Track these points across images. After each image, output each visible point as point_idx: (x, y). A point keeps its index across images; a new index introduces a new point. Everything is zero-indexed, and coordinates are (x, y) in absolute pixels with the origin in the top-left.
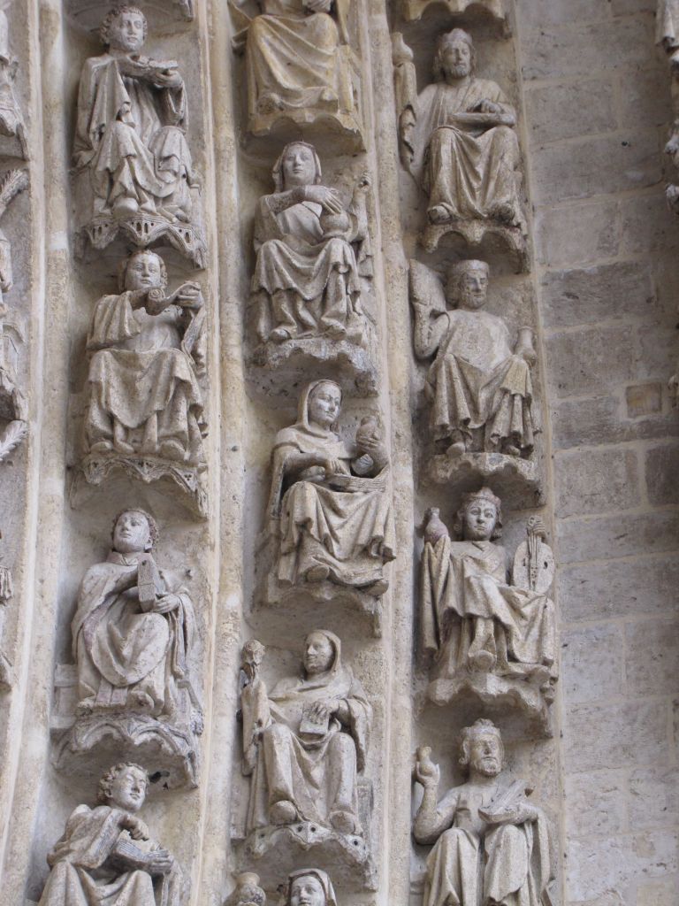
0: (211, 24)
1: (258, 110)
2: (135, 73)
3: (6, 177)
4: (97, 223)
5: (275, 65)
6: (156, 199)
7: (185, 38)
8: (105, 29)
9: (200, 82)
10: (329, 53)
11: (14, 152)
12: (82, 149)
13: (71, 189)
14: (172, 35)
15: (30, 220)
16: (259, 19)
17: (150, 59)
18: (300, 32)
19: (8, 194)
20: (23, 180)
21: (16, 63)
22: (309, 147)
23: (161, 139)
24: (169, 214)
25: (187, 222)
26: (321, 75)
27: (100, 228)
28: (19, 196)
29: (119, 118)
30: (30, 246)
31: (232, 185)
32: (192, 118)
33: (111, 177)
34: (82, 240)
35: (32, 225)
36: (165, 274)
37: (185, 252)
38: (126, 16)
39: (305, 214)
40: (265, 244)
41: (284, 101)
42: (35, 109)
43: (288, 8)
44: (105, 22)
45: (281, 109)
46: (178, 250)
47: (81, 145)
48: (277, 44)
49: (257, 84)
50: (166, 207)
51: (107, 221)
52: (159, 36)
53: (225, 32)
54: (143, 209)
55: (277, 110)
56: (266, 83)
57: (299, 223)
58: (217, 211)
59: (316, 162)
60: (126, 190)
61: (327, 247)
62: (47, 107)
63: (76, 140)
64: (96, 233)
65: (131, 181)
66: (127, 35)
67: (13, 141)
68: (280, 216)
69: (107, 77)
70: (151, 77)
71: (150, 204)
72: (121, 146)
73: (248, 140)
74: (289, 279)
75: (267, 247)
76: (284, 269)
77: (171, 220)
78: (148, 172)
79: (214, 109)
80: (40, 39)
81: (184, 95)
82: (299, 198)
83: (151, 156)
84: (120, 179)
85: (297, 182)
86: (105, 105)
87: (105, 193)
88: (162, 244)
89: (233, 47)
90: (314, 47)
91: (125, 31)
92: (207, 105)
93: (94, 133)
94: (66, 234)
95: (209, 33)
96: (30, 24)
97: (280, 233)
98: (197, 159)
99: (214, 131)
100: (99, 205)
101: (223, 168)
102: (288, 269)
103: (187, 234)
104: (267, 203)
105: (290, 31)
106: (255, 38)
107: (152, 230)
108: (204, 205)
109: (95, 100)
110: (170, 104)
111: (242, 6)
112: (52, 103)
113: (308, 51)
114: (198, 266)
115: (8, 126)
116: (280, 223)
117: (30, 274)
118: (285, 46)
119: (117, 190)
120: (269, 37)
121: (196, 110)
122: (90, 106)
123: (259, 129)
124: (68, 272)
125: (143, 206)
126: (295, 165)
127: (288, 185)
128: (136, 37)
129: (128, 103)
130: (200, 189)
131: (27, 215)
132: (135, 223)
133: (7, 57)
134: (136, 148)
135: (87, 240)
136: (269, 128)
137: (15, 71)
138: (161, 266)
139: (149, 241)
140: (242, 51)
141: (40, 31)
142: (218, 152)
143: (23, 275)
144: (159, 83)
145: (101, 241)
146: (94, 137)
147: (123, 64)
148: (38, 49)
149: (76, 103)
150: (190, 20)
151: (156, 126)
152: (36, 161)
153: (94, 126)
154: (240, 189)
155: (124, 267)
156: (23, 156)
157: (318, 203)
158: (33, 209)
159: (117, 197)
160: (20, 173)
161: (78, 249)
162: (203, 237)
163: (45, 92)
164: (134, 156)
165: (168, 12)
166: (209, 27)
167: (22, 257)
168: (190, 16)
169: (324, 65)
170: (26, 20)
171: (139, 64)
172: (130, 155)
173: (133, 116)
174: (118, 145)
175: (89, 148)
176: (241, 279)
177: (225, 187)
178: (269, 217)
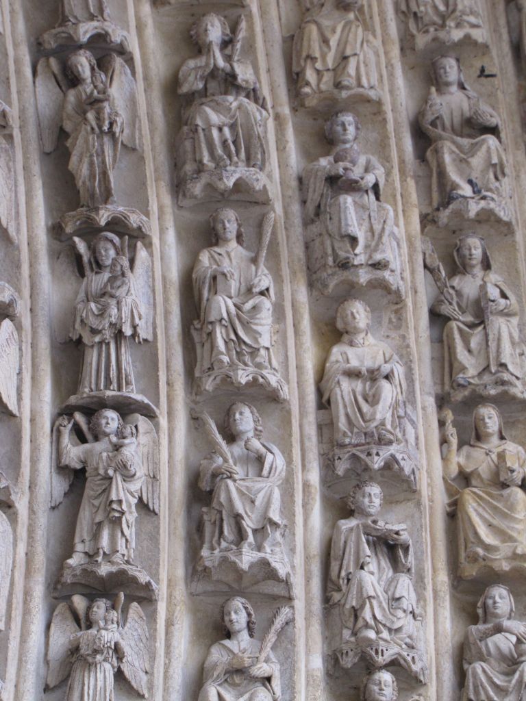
0: (430, 494)
1: (466, 561)
2: (374, 533)
3: (277, 612)
4: (345, 648)
5: (479, 526)
6: (390, 630)
7: (411, 505)
8: (352, 499)
9: (422, 538)
10: (521, 518)
11: (283, 593)
12: (334, 590)
13: (325, 621)
14: (401, 502)
15: (295, 646)
16: (467, 490)
17: (386, 523)
18: (499, 501)
19: (279, 626)
20: (290, 615)
21: (286, 526)
22: (505, 589)
23: (393, 584)
24: (399, 642)
25: (413, 648)
26: (515, 534)
27: (347, 652)
28: (287, 627)
29: (362, 568)
30: (294, 666)
31: (446, 618)
32: (416, 566)
33: (356, 613)
34: (333, 660)
35: (296, 649)
36: (396, 688)
37: (411, 671)
38: (368, 489)
39: (504, 642)
40: (472, 665)
41: (486, 554)
42: (299, 560)
43: (489, 482)
44: (351, 493)
45: (484, 560)
46: (406, 670)
47: (333, 587)
48: (480, 510)
49: (465, 539)
50: (397, 636)
51: (353, 646)
52: (391, 503)
53: (441, 500)
54: (380, 638)
55: (481, 560)
56: (473, 540)
57: (498, 648)
58: (435, 638)
59: (510, 600)
60: (367, 623)
61: (520, 669)
62: (307, 558)
63: (330, 584)
64: (344, 656)
65: (371, 616)
66: (368, 504)
67: (283, 585)
68: (483, 642)
69: (353, 537)
70: (386, 536)
71: (385, 635)
72: (364, 589)
73: (458, 582)
74: (492, 693)
75: (474, 669)
76: (488, 686)
77: (401, 646)
78: (384, 609)
79: (433, 559)
80: (303, 506)
81: (411, 550)
82: (499, 629)
83: (386, 597)
84: (363, 615)
85: (496, 616)
86: (352, 558)
87: (351, 625)
88: (395, 665)
89: (447, 511)
90: (509, 512)
91: (366, 500)
92: (427, 556)
93: (343, 579)
94: (321, 656)
95: (429, 501)
96: (296, 495)
97: (483, 656)
98: (421, 598)
99: (433, 575)
100: (346, 634)
101: (439, 605)
102: (490, 686)
103: (413, 658)
104: (474, 633)
105: (491, 500)
106: (463, 505)
107: (387, 654)
108: (425, 633)
109: (344, 554)
110: (400, 557)
111: (454, 480)
112: (311, 555)
113: (505, 516)
114: (421, 682)
115: (280, 574)
116: (484, 649)
117: (294, 688)
118: (487, 511)
119: (360, 623)
120: (475, 505)
121: (419, 560)
122: (340, 558)
123: (466, 574)
124: (322, 685)
125: (380, 635)
126: (495, 603)
127: (489, 617)
128: (374, 505)
129: (369, 556)
130: (422, 621)
131: (292, 641)
132: (374, 648)
133: (279, 522)
134: (375, 590)
135: (336, 661)
136: (474, 574)
137: (285, 531)
138: (393, 682)
139: (384, 663)
140: (454, 514)
141: (303, 500)
142: (435, 592)
143: (289, 688)
144: (393, 540)
145: (348, 662)
146: (343, 582)
147: (365, 526)
148: (301, 513)
149: (329, 554)
150: (415, 491)
151: (389, 573)
152: (299, 600)
153: (343, 574)
154: (452, 620)
155: (365, 682)
156: (290, 596)
157: (514, 634)
158: (297, 637)
159: (360, 628)
160: (287, 610)
161: (330, 667)
162: (424, 658)
163: (306, 547)
164: (374, 597)
165: (398, 485)
166: (429, 496)
167: (288, 675)
168: (414, 488)
169: (517, 526)
170: (293, 492)
171: (378, 527)
172: (371, 596)
173: (372, 566)
174: (361, 589)
175: (339, 590)
176: (454, 692)
177: (441, 619)
178: (475, 643)
